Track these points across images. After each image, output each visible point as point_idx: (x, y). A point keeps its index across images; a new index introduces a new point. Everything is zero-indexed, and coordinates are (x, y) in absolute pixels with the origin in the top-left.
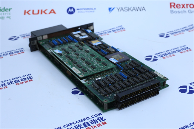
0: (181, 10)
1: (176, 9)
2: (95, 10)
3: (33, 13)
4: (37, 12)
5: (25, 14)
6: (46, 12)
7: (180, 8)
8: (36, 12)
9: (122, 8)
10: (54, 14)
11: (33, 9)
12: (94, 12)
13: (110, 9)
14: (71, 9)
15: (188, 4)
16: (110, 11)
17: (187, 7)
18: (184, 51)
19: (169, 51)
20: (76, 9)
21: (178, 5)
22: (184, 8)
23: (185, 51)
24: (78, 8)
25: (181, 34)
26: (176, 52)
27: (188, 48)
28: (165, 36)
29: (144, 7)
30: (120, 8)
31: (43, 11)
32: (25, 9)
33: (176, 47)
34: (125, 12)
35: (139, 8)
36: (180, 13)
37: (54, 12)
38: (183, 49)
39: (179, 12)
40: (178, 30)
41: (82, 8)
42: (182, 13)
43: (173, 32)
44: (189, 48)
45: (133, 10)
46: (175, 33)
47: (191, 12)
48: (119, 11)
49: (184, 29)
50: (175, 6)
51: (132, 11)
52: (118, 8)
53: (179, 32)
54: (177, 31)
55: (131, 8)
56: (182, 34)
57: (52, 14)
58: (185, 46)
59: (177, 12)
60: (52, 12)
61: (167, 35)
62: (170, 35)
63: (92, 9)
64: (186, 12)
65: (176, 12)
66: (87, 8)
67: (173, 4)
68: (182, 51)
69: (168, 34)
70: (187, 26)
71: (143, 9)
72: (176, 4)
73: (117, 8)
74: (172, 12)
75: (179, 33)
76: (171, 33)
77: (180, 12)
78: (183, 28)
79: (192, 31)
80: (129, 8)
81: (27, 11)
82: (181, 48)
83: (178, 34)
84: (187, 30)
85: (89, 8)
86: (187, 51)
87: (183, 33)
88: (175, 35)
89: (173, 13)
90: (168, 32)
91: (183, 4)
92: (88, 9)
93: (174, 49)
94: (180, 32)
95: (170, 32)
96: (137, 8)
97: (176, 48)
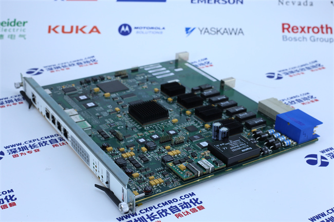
0: (299, 35)
1: (292, 35)
2: (163, 30)
3: (63, 31)
4: (69, 30)
5: (49, 32)
6: (84, 30)
7: (297, 32)
8: (67, 29)
9: (207, 29)
10: (97, 33)
11: (63, 24)
12: (161, 33)
13: (187, 29)
14: (125, 27)
15: (309, 26)
16: (187, 33)
17: (308, 32)
18: (306, 101)
19: (285, 101)
20: (133, 28)
21: (295, 28)
22: (303, 33)
23: (309, 101)
24: (137, 26)
25: (299, 74)
26: (295, 103)
27: (312, 97)
28: (276, 77)
29: (241, 29)
30: (203, 29)
31: (80, 28)
32: (50, 24)
33: (295, 95)
34: (211, 35)
35: (233, 29)
36: (298, 42)
37: (98, 31)
38: (306, 99)
39: (295, 39)
40: (295, 68)
41: (143, 26)
42: (300, 41)
43: (287, 71)
44: (314, 97)
45: (224, 32)
46: (291, 73)
47: (314, 40)
48: (201, 33)
49: (304, 67)
50: (290, 30)
51: (222, 34)
52: (201, 29)
53: (296, 71)
54: (293, 70)
55: (221, 29)
56: (302, 75)
57: (95, 34)
58: (308, 93)
59: (293, 40)
60: (95, 30)
61: (279, 76)
62: (283, 76)
63: (159, 28)
64: (306, 38)
65: (291, 39)
66: (151, 26)
67: (286, 26)
68: (305, 102)
69: (280, 73)
70: (308, 63)
71: (239, 33)
72: (291, 26)
73: (199, 29)
74: (285, 39)
75: (297, 73)
76: (284, 73)
77: (297, 38)
78: (302, 66)
79: (317, 70)
80: (219, 29)
81: (52, 27)
82: (303, 97)
83: (295, 74)
84: (309, 68)
85: (154, 26)
86: (312, 101)
87: (303, 73)
88: (291, 76)
89: (287, 40)
90: (280, 71)
91: (303, 26)
92: (152, 28)
93: (292, 98)
94: (298, 71)
95: (283, 71)
96: (231, 30)
97: (295, 97)
